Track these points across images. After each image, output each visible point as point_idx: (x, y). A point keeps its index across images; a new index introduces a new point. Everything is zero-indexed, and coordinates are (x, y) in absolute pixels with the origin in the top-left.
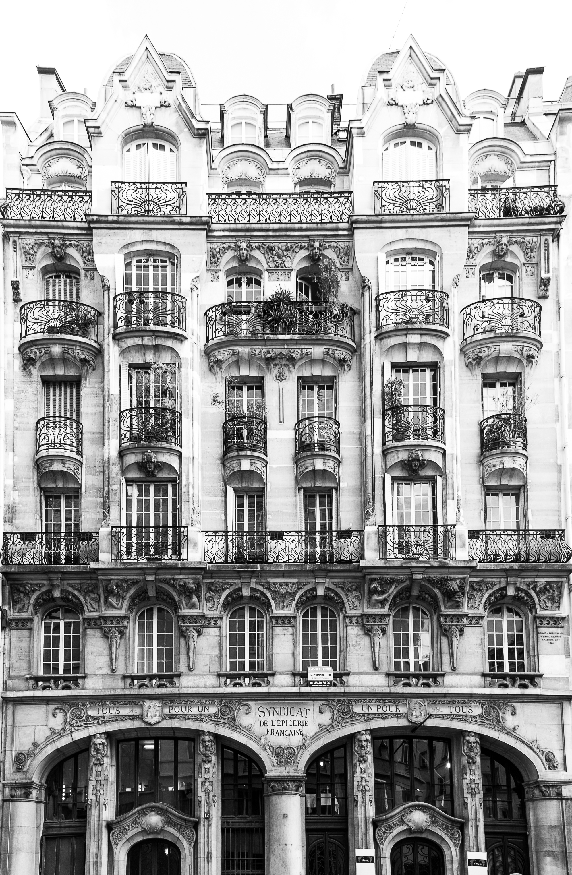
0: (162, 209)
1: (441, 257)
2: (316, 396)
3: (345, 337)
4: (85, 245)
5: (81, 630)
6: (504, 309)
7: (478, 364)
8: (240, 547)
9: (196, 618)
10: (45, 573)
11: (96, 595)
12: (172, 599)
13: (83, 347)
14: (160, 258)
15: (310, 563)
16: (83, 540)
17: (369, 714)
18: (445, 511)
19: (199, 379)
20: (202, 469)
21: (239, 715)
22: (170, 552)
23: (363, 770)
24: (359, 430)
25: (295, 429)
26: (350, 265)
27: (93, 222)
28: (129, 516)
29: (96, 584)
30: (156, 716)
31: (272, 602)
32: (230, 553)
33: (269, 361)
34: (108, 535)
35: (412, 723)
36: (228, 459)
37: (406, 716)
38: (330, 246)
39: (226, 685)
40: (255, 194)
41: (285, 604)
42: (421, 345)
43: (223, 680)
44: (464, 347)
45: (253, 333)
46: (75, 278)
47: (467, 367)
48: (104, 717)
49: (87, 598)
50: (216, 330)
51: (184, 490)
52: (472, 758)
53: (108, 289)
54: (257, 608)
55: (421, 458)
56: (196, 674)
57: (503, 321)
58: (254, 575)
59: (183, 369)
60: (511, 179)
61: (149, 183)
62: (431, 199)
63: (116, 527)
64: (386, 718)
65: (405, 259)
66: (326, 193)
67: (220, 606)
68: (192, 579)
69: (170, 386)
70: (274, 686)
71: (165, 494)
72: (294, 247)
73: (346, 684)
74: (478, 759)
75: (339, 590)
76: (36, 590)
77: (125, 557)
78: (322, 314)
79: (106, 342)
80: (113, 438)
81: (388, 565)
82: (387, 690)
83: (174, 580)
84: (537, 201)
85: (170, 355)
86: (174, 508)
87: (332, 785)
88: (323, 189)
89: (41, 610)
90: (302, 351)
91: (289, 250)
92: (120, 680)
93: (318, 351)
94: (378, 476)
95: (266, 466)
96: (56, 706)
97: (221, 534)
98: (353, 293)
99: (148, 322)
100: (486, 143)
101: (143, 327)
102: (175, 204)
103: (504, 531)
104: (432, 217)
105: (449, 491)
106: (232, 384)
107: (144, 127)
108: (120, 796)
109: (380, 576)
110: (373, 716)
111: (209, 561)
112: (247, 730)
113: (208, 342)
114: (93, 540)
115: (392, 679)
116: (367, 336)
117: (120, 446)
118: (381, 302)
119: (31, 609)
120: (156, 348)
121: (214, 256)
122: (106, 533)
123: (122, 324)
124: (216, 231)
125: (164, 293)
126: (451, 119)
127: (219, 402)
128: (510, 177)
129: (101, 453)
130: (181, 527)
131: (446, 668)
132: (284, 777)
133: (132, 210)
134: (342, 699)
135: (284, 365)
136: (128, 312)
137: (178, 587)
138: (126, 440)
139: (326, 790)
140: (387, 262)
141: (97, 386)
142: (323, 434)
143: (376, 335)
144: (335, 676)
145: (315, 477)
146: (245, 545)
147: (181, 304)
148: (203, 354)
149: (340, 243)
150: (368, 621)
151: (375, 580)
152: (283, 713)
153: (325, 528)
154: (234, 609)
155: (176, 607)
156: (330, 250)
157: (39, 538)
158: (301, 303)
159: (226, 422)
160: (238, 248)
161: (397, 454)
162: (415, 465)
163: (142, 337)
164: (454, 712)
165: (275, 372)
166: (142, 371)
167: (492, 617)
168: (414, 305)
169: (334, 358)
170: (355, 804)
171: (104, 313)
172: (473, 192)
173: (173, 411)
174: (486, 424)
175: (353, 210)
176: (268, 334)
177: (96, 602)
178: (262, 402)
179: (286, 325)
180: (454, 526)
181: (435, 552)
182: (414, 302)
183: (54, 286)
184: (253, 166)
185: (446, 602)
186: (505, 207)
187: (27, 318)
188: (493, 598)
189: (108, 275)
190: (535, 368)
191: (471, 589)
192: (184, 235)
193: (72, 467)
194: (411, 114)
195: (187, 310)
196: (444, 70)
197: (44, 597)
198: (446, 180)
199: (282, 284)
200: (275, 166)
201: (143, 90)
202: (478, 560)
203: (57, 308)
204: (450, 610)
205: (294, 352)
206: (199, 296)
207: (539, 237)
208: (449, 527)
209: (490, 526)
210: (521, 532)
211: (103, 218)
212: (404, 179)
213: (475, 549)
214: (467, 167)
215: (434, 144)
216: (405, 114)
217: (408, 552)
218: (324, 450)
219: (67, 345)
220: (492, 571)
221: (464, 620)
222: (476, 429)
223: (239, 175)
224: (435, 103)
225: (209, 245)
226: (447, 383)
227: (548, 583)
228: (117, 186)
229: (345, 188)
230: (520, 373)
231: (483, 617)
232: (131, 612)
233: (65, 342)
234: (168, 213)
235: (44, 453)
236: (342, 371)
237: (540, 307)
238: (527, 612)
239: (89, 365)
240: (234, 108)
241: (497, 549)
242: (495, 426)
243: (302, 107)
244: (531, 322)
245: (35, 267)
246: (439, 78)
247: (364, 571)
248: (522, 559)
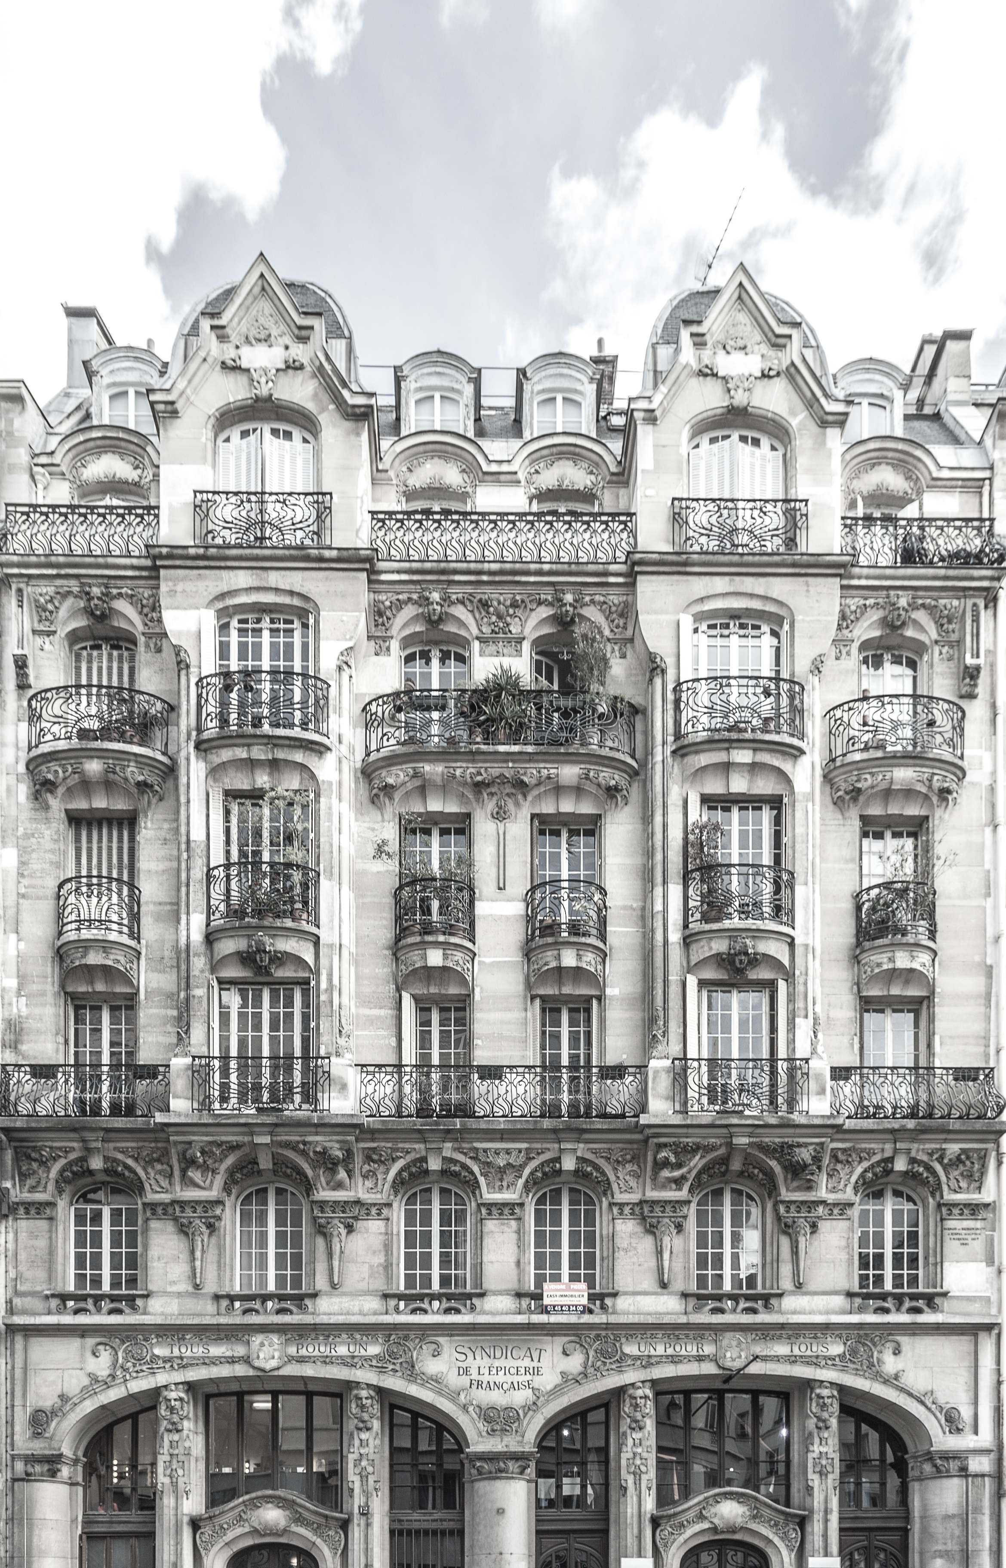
0: (286, 537)
1: (793, 625)
2: (564, 845)
3: (618, 750)
4: (146, 595)
5: (140, 1222)
6: (902, 712)
7: (855, 799)
8: (424, 1091)
9: (344, 1205)
10: (75, 1130)
11: (165, 1166)
12: (301, 1173)
13: (141, 763)
14: (282, 617)
15: (549, 1117)
16: (142, 1077)
17: (649, 1356)
18: (791, 1036)
19: (353, 815)
20: (357, 964)
21: (420, 1358)
22: (297, 1098)
23: (637, 1442)
24: (640, 904)
25: (525, 900)
26: (629, 633)
27: (161, 557)
28: (224, 1040)
29: (166, 1149)
30: (273, 1358)
31: (482, 1180)
32: (406, 1101)
33: (479, 787)
34: (187, 1069)
35: (724, 1369)
36: (403, 947)
37: (715, 1360)
38: (593, 601)
39: (397, 1310)
40: (456, 512)
41: (505, 1184)
42: (754, 767)
43: (392, 1303)
44: (830, 771)
45: (451, 741)
46: (127, 649)
47: (835, 804)
48: (181, 1358)
49: (150, 1170)
50: (384, 735)
51: (323, 998)
52: (824, 1421)
53: (188, 667)
54: (454, 1189)
55: (750, 951)
56: (344, 1294)
57: (899, 732)
58: (449, 1136)
59: (322, 800)
60: (916, 504)
61: (263, 493)
62: (777, 529)
63: (200, 1057)
64: (681, 1362)
65: (727, 626)
66: (586, 514)
67: (387, 1186)
68: (338, 1142)
69: (300, 827)
70: (483, 1312)
71: (289, 1003)
72: (527, 601)
73: (610, 1310)
74: (834, 1422)
75: (602, 1163)
76: (60, 1157)
77: (217, 1105)
78: (576, 712)
79: (183, 754)
80: (195, 911)
81: (689, 1122)
82: (683, 1319)
83: (305, 1143)
84: (959, 541)
85: (299, 777)
86: (306, 1027)
87: (583, 1464)
88: (580, 507)
89: (68, 1189)
90: (539, 772)
91: (517, 607)
92: (209, 1302)
93: (569, 773)
94: (673, 978)
95: (473, 960)
96: (98, 1340)
97: (389, 1069)
98: (633, 679)
99: (260, 722)
100: (871, 446)
101: (250, 730)
102: (311, 528)
103: (892, 1068)
104: (776, 558)
105: (800, 1004)
106: (413, 825)
107: (256, 401)
108: (212, 1479)
109: (674, 1139)
110: (658, 1359)
111: (368, 1113)
112: (435, 1382)
113: (368, 755)
114: (160, 1077)
115: (692, 1302)
116: (658, 750)
117: (208, 925)
118: (684, 695)
119: (51, 1187)
120: (274, 765)
121: (380, 614)
122: (183, 1067)
123: (213, 725)
124: (386, 572)
125: (289, 673)
126: (811, 403)
127: (388, 854)
128: (913, 501)
129: (174, 937)
130: (317, 1058)
131: (786, 1283)
132: (500, 1453)
133: (231, 538)
134: (603, 1333)
135: (508, 795)
136: (224, 704)
137: (311, 1154)
138: (218, 915)
139: (572, 1472)
140: (696, 631)
141: (166, 826)
142: (577, 907)
143: (674, 748)
144: (592, 1298)
145: (560, 978)
146: (433, 1088)
147: (319, 693)
148: (359, 775)
149: (611, 597)
150: (651, 1212)
151: (665, 1145)
152: (498, 1354)
153: (579, 1060)
154: (413, 1191)
155: (308, 1187)
156: (592, 608)
157: (64, 1073)
158: (539, 692)
159: (401, 887)
160: (424, 601)
161: (709, 943)
162: (741, 962)
163: (249, 745)
164: (796, 1352)
165: (491, 805)
166: (248, 802)
167: (868, 1204)
168: (744, 701)
169: (599, 785)
170: (622, 1493)
171: (179, 706)
172: (849, 522)
173: (304, 868)
174: (865, 897)
175: (637, 544)
176: (478, 743)
177: (165, 1177)
178: (467, 855)
179: (511, 729)
180: (807, 1061)
181: (773, 1101)
182: (743, 696)
183: (90, 662)
184: (455, 468)
185: (789, 1181)
186: (905, 549)
187: (40, 716)
188: (870, 1175)
189: (188, 645)
190: (953, 809)
191: (833, 1160)
192: (327, 579)
193: (122, 959)
194: (740, 391)
195: (331, 702)
196: (800, 324)
197: (75, 1169)
198: (801, 501)
199: (506, 661)
200: (494, 468)
201: (254, 342)
202: (847, 1114)
203: (94, 698)
204: (796, 1194)
205: (525, 773)
206: (354, 680)
207: (963, 600)
208: (798, 1062)
209: (870, 1062)
210: (921, 1071)
211: (179, 551)
212: (726, 496)
213: (842, 1098)
214: (838, 481)
215: (782, 441)
216: (729, 391)
217: (724, 1102)
218: (579, 934)
219: (113, 758)
220: (872, 1131)
221: (821, 1209)
222: (848, 905)
223: (428, 481)
224: (783, 375)
225: (372, 595)
226: (799, 830)
227: (963, 1151)
228: (205, 498)
229: (622, 508)
230: (927, 817)
231: (851, 1205)
232: (229, 1195)
233: (110, 755)
234: (299, 542)
235: (72, 936)
236: (613, 806)
237: (963, 712)
238: (927, 1198)
239: (152, 792)
240: (420, 372)
241: (879, 1097)
242: (881, 902)
243: (543, 374)
244: (946, 735)
245: (55, 632)
246: (789, 337)
247: (648, 1131)
248: (921, 1114)
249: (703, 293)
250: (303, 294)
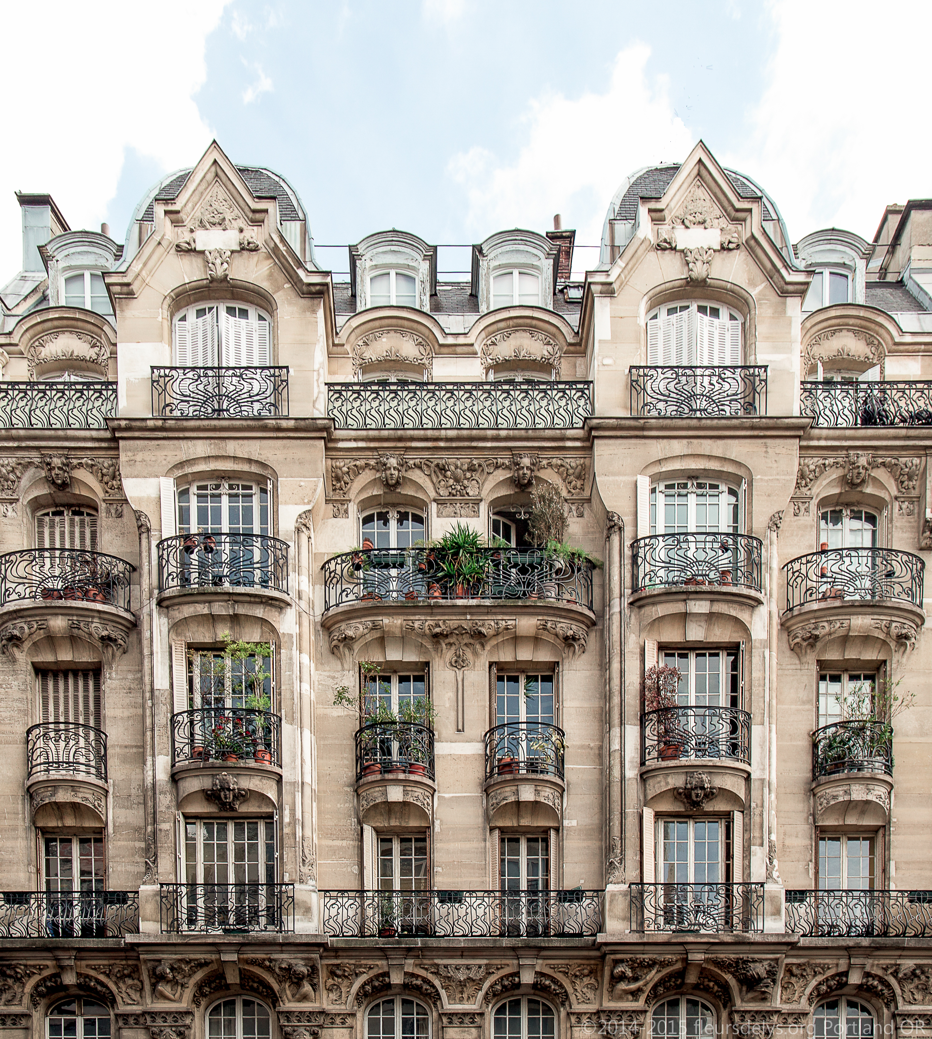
0: (243, 408)
1: (750, 484)
2: (522, 691)
3: (576, 603)
4: (106, 465)
5: (113, 1030)
6: (860, 564)
7: (812, 646)
8: (386, 914)
9: (309, 1015)
10: (48, 950)
11: (136, 982)
12: (269, 987)
13: (104, 619)
14: (240, 483)
15: (508, 936)
16: (112, 903)
18: (745, 861)
19: (313, 665)
20: (319, 801)
22: (263, 921)
24: (597, 743)
25: (484, 741)
26: (586, 494)
27: (120, 429)
28: (191, 870)
29: (136, 966)
31: (443, 993)
32: (368, 922)
33: (437, 637)
34: (155, 895)
36: (364, 784)
38: (550, 465)
40: (413, 383)
41: (465, 996)
42: (711, 617)
44: (788, 620)
45: (410, 596)
46: (88, 514)
47: (792, 650)
49: (121, 985)
50: (343, 591)
51: (286, 830)
53: (148, 530)
54: (416, 1001)
55: (707, 786)
57: (858, 583)
58: (410, 954)
59: (283, 651)
60: (877, 368)
61: (220, 368)
62: (734, 395)
63: (168, 884)
65: (685, 486)
66: (543, 383)
67: (351, 998)
68: (302, 959)
69: (261, 676)
71: (254, 836)
72: (484, 465)
75: (560, 977)
76: (34, 973)
78: (533, 568)
79: (146, 610)
80: (160, 754)
81: (645, 940)
83: (270, 960)
84: (921, 403)
85: (259, 630)
86: (270, 857)
88: (536, 376)
89: (43, 1002)
90: (497, 624)
91: (475, 470)
93: (527, 624)
94: (630, 810)
95: (433, 796)
97: (352, 894)
98: (590, 536)
99: (220, 580)
100: (833, 313)
101: (211, 588)
102: (268, 400)
103: (848, 891)
104: (735, 422)
105: (756, 833)
106: (372, 674)
107: (211, 282)
109: (630, 956)
111: (332, 933)
113: (327, 609)
114: (130, 902)
116: (616, 602)
117: (173, 766)
118: (641, 551)
119: (26, 1000)
120: (235, 619)
121: (338, 479)
122: (151, 893)
123: (175, 583)
124: (343, 440)
125: (249, 535)
126: (771, 274)
127: (348, 700)
128: (874, 365)
129: (140, 777)
130: (281, 885)
133: (189, 410)
135: (466, 645)
136: (184, 565)
137: (277, 970)
138: (182, 757)
140: (653, 491)
141: (130, 676)
142: (535, 747)
143: (631, 600)
145: (518, 811)
146: (395, 911)
147: (279, 553)
148: (319, 628)
149: (568, 461)
150: (608, 1020)
151: (622, 961)
153: (537, 884)
154: (376, 1002)
155: (274, 999)
156: (549, 470)
157: (37, 899)
158: (497, 550)
159: (361, 730)
160: (381, 466)
161: (665, 779)
162: (697, 795)
163: (210, 602)
165: (449, 655)
166: (210, 654)
167: (822, 1014)
168: (701, 556)
169: (556, 635)
171: (141, 567)
172: (809, 386)
173: (266, 713)
174: (822, 735)
175: (593, 410)
176: (436, 598)
177: (136, 990)
178: (425, 700)
179: (469, 584)
180: (762, 885)
181: (728, 921)
182: (700, 551)
183: (52, 526)
184: (411, 342)
185: (744, 993)
186: (865, 411)
187: (5, 577)
188: (824, 988)
189: (148, 510)
190: (911, 654)
191: (788, 974)
192: (284, 447)
193: (90, 797)
194: (699, 264)
195: (290, 561)
196: (760, 198)
197: (49, 984)
198: (760, 367)
199: (463, 522)
200: (450, 340)
201: (208, 226)
202: (802, 933)
203: (57, 560)
204: (751, 1004)
205: (483, 625)
206: (312, 541)
207: (924, 458)
208: (753, 886)
209: (825, 884)
210: (876, 894)
211: (138, 424)
212: (685, 364)
213: (797, 918)
214: (798, 348)
215: (740, 311)
216: (688, 264)
217: (680, 922)
218: (537, 772)
219: (77, 615)
220: (826, 948)
221: (775, 1018)
222: (804, 743)
223: (385, 354)
224: (742, 248)
225: (329, 461)
226: (756, 674)
227: (919, 966)
228: (162, 373)
229: (579, 376)
230: (885, 662)
231: (806, 1014)
232: (198, 1006)
233: (74, 612)
234: (256, 413)
235: (42, 777)
236: (571, 655)
237: (923, 563)
238: (882, 1008)
239: (116, 645)
240: (375, 251)
241: (834, 917)
242: (838, 739)
243: (500, 250)
244: (905, 585)
245: (18, 500)
246: (750, 211)
247: (604, 949)
248: (875, 933)
249: (661, 170)
250: (257, 179)
